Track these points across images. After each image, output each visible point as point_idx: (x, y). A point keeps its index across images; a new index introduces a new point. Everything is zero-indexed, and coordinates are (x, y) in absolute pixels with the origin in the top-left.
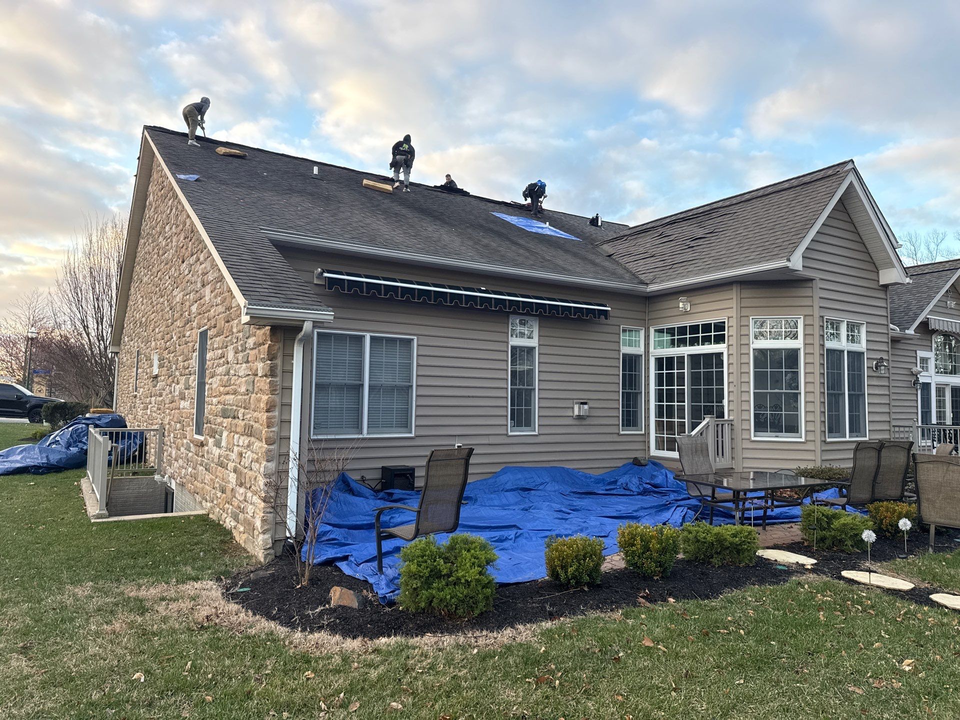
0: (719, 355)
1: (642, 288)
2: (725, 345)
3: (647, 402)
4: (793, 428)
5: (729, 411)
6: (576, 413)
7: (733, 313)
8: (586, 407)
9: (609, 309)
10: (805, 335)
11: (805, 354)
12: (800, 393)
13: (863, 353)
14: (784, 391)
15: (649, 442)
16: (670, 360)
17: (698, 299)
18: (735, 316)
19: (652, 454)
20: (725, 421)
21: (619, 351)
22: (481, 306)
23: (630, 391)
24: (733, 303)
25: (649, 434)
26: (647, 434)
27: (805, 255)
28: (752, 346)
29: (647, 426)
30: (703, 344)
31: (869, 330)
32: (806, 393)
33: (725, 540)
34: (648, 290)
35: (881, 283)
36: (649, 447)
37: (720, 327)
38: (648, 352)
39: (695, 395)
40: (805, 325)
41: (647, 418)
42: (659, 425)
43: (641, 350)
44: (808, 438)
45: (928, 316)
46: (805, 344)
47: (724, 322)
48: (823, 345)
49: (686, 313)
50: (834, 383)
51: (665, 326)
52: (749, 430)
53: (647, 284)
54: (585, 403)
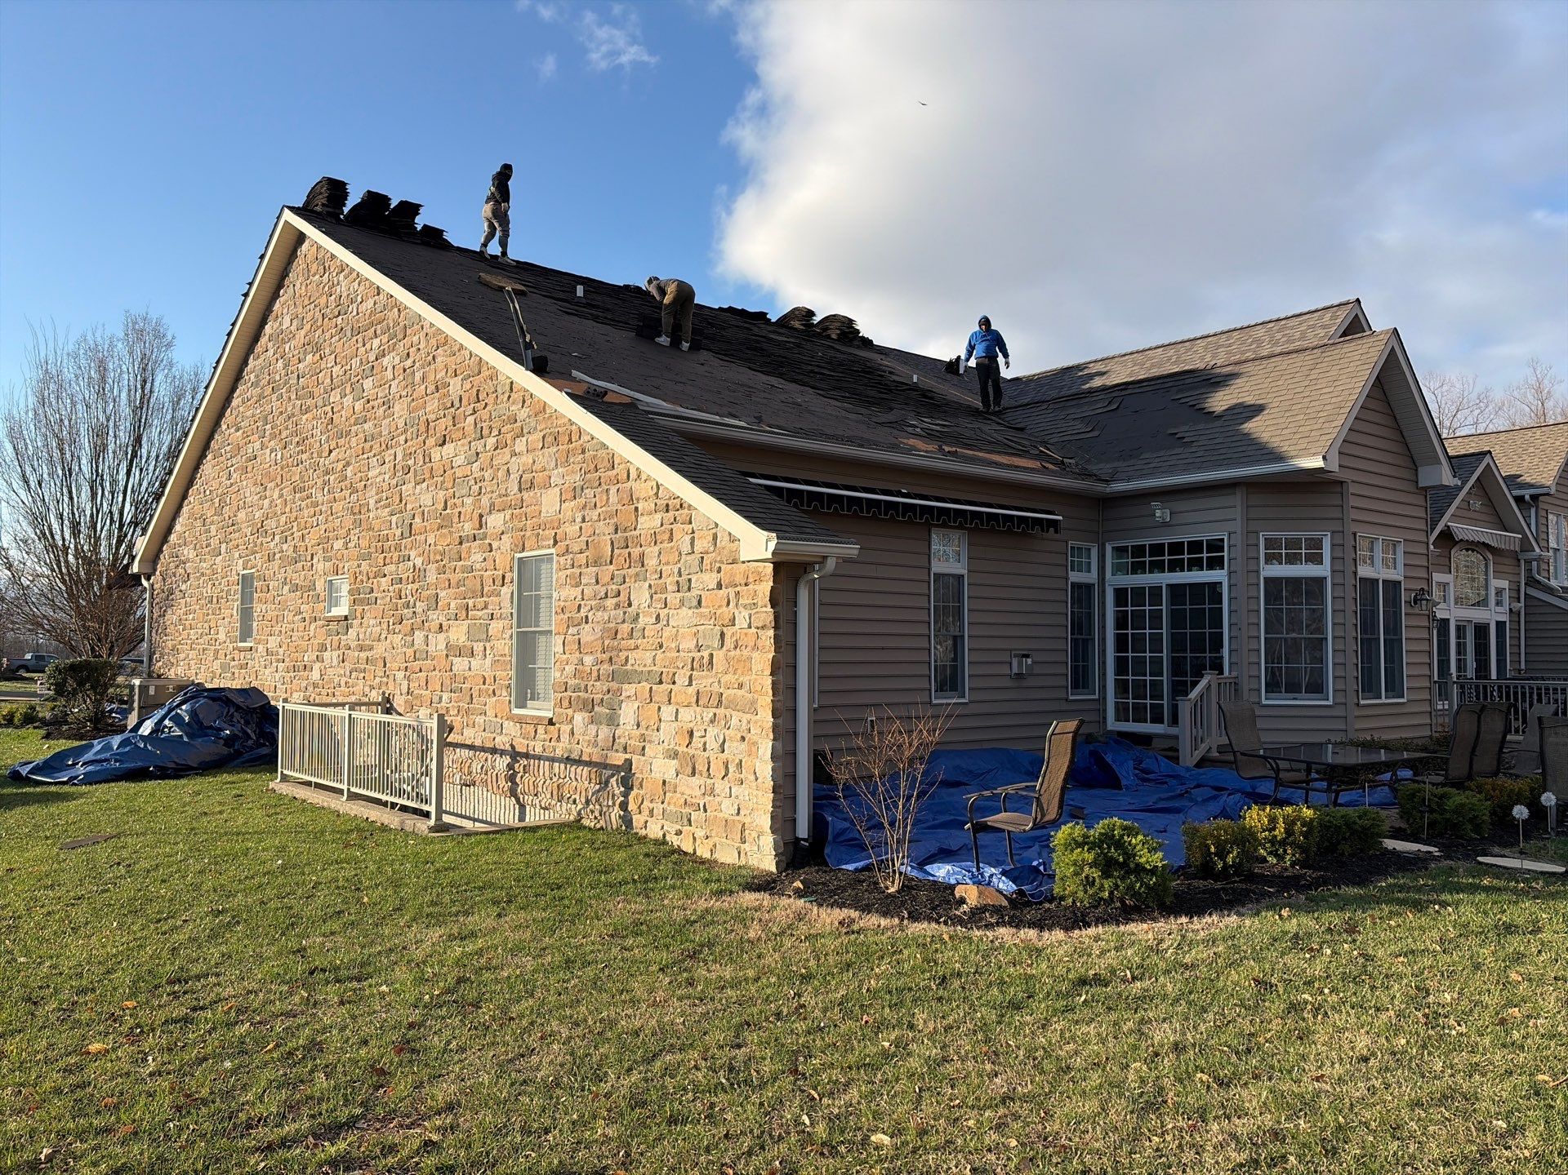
0: (1215, 587)
1: (1100, 487)
2: (1225, 572)
3: (1103, 652)
4: (1317, 688)
5: (1230, 664)
6: (1015, 670)
7: (1237, 526)
8: (1029, 661)
9: (1060, 518)
10: (1333, 559)
11: (1333, 585)
12: (1326, 639)
13: (1400, 582)
14: (1304, 635)
15: (1105, 711)
16: (1138, 592)
17: (1181, 505)
18: (1239, 532)
19: (1109, 728)
20: (1225, 678)
21: (1067, 579)
22: (904, 517)
23: (1079, 636)
24: (1238, 513)
25: (1105, 698)
26: (1103, 699)
27: (1342, 450)
28: (1263, 574)
29: (1103, 687)
30: (1190, 570)
31: (1406, 550)
32: (1334, 638)
33: (1355, 823)
34: (1108, 490)
35: (1420, 485)
36: (1105, 718)
37: (1216, 546)
38: (1104, 579)
39: (1177, 643)
40: (1333, 545)
41: (1103, 675)
42: (1122, 687)
43: (1091, 577)
44: (1338, 701)
45: (1449, 524)
46: (1333, 571)
47: (1223, 540)
48: (1355, 573)
49: (1165, 524)
50: (1368, 624)
51: (1130, 543)
52: (1259, 690)
53: (1107, 481)
54: (1027, 656)
